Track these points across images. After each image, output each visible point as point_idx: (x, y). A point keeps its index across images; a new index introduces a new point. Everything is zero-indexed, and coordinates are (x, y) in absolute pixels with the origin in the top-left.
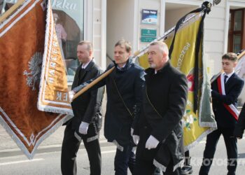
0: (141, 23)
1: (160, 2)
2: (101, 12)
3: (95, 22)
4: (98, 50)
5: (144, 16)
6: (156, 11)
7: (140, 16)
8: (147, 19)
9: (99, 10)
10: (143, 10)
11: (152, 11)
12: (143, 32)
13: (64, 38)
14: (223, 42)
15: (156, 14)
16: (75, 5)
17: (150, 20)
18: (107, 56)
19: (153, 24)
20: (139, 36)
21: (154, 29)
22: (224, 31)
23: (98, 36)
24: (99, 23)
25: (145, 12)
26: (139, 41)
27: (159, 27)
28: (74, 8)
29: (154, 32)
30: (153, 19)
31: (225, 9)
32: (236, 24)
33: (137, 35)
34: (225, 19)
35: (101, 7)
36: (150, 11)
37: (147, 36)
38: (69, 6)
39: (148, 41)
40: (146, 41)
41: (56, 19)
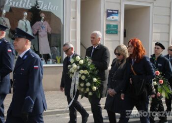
0: (106, 20)
1: (120, 4)
2: (76, 12)
3: (73, 20)
4: (75, 40)
5: (109, 14)
6: (118, 11)
7: (105, 15)
8: (111, 17)
9: (75, 10)
11: (115, 11)
12: (108, 26)
13: (49, 31)
14: (169, 33)
15: (117, 13)
16: (57, 7)
17: (113, 18)
18: (81, 44)
19: (115, 21)
20: (105, 29)
21: (115, 24)
22: (169, 25)
23: (74, 30)
24: (75, 20)
25: (109, 11)
26: (105, 33)
27: (120, 22)
28: (56, 9)
29: (117, 26)
30: (115, 17)
33: (103, 29)
35: (76, 8)
36: (113, 10)
37: (111, 30)
39: (112, 33)
40: (110, 33)
41: (43, 18)
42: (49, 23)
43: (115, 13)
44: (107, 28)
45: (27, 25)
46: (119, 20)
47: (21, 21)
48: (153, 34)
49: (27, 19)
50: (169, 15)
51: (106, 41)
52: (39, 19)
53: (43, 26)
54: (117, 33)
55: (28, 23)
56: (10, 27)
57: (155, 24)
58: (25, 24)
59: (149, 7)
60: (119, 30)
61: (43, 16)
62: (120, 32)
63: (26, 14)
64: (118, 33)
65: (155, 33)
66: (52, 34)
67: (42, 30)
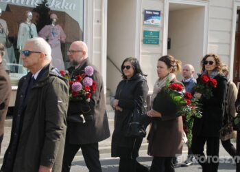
0: (144, 24)
1: (163, 2)
2: (101, 12)
3: (97, 24)
4: (99, 52)
5: (147, 17)
6: (159, 12)
7: (142, 17)
8: (150, 20)
9: (99, 10)
10: (146, 10)
11: (156, 11)
12: (145, 33)
13: (63, 39)
14: (230, 44)
15: (159, 15)
16: (75, 5)
17: (153, 21)
18: (108, 58)
19: (156, 26)
20: (141, 37)
21: (156, 30)
22: (230, 32)
23: (98, 38)
24: (99, 24)
25: (147, 12)
26: (141, 43)
28: (74, 8)
29: (157, 33)
30: (156, 21)
31: (232, 9)
33: (139, 36)
34: (232, 20)
35: (101, 7)
36: (152, 11)
37: (150, 39)
38: (68, 7)
39: (151, 43)
40: (148, 43)
41: (55, 20)
42: (63, 28)
43: (156, 15)
44: (144, 36)
45: (33, 29)
46: (162, 24)
47: (23, 25)
48: (209, 45)
49: (32, 21)
50: (230, 18)
51: (143, 53)
52: (49, 22)
53: (55, 31)
54: (158, 43)
55: (34, 27)
56: (8, 32)
57: (211, 31)
58: (28, 29)
59: (204, 7)
60: (160, 39)
61: (54, 17)
62: (162, 41)
63: (30, 14)
64: (160, 42)
65: (211, 43)
66: (66, 43)
67: (53, 37)
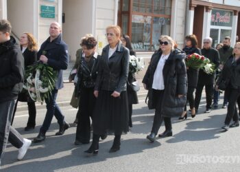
12: (43, 8)
14: (114, 20)
19: (52, 1)
20: (39, 12)
21: (52, 5)
22: (114, 10)
26: (39, 16)
27: (57, 4)
29: (53, 9)
32: (124, 5)
33: (37, 10)
37: (47, 13)
39: (48, 17)
40: (45, 17)
44: (41, 11)
48: (97, 20)
51: (41, 26)
54: (54, 17)
57: (98, 8)
60: (56, 13)
62: (57, 16)
64: (56, 17)
65: (99, 19)
